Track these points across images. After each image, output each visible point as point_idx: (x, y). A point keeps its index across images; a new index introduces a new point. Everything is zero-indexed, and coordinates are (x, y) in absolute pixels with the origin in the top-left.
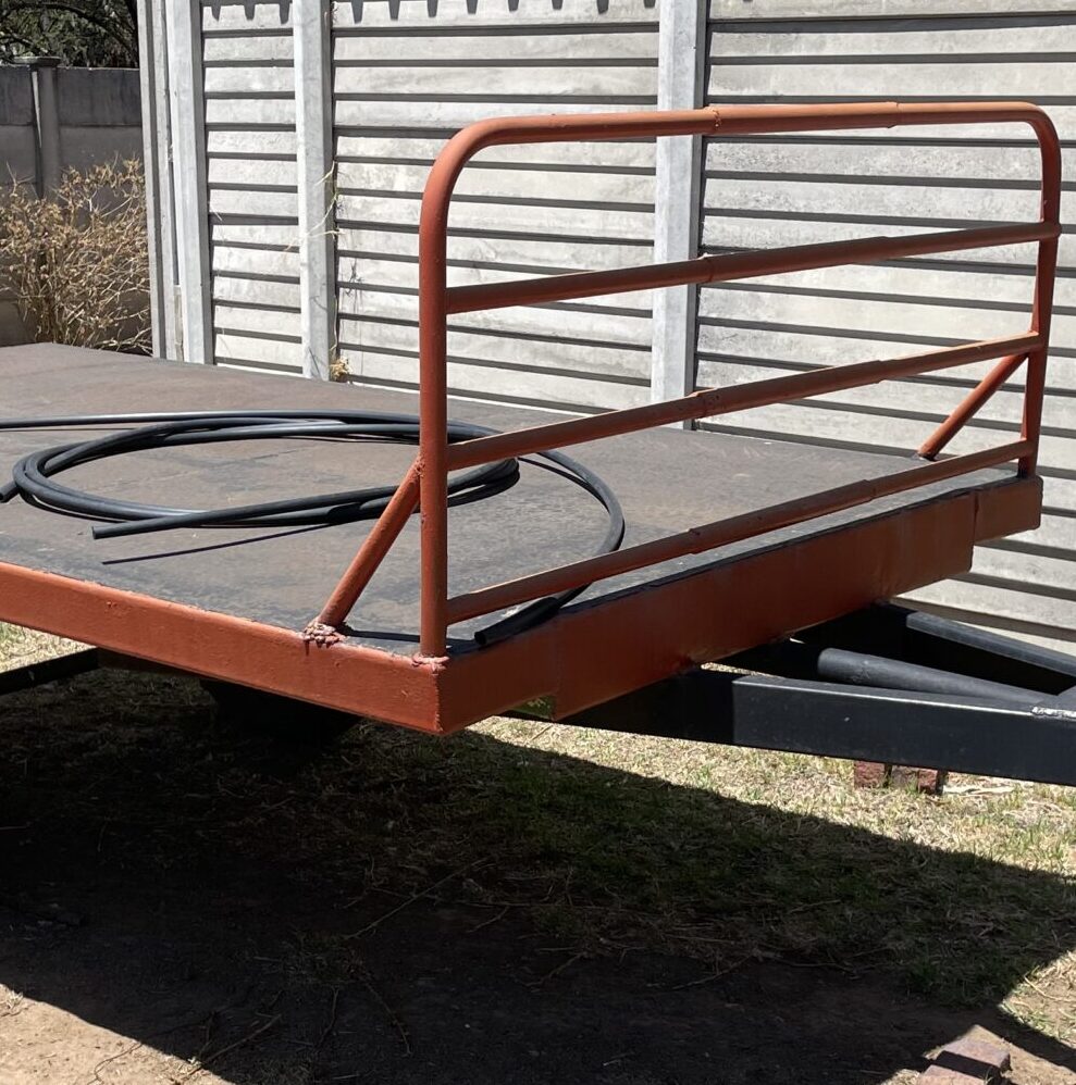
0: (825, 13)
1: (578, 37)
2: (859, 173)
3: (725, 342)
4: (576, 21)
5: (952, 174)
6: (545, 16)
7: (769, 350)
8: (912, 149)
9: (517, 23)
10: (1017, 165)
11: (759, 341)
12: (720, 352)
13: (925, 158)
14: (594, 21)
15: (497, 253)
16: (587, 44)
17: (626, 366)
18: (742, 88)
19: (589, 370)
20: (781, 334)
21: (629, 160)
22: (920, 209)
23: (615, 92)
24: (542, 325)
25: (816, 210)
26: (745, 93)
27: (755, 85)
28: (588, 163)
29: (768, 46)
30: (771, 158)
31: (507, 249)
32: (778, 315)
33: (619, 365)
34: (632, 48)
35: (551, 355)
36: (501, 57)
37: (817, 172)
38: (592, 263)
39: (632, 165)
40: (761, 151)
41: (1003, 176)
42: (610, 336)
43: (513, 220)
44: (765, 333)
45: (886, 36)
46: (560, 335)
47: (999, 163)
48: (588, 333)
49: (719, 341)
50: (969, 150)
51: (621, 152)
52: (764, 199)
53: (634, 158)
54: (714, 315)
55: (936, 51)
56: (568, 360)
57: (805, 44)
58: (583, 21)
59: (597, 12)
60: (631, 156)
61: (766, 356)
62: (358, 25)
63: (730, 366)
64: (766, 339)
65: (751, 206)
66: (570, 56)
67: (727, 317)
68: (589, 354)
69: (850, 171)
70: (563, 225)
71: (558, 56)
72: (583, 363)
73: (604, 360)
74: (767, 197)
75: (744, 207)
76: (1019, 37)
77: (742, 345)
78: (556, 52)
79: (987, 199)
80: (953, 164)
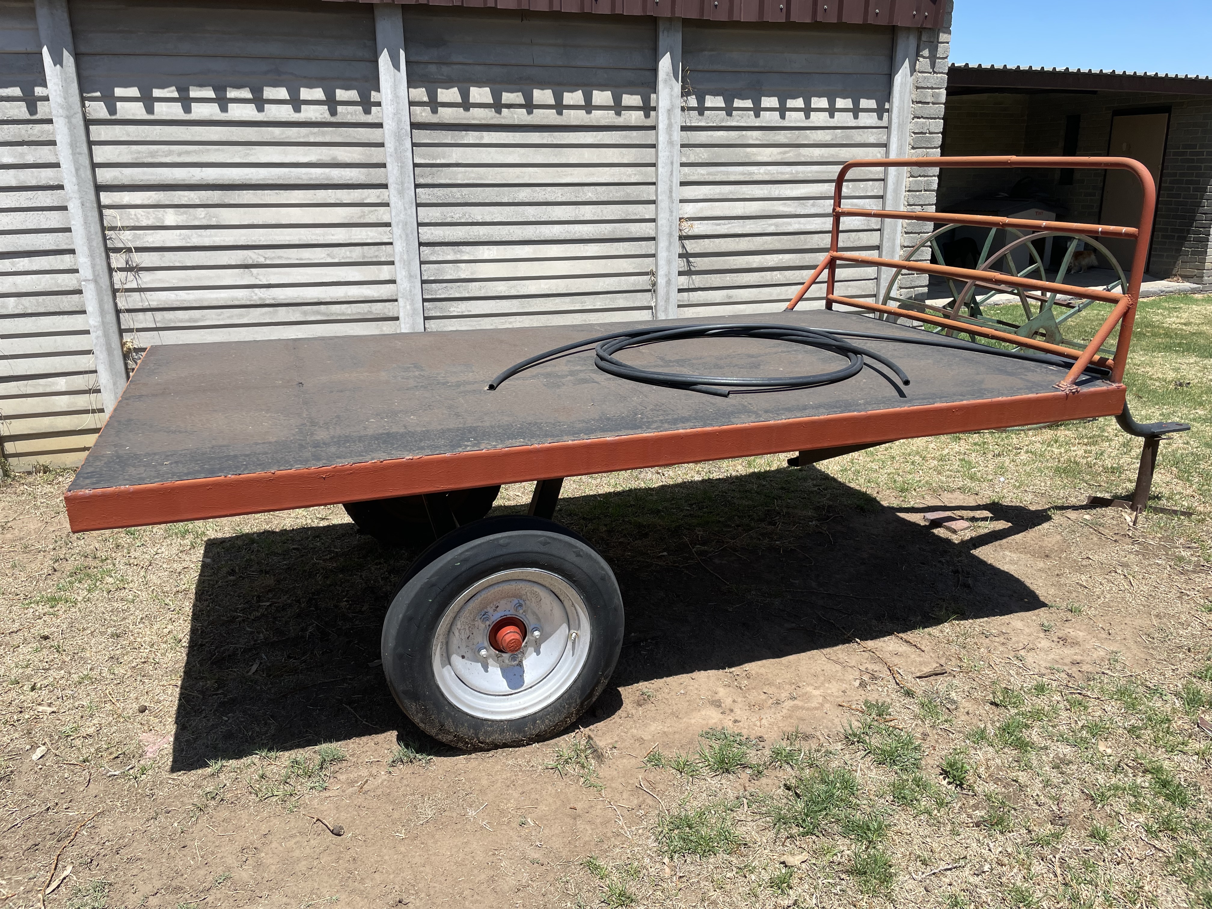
0: (483, 122)
1: (316, 130)
2: (511, 201)
3: (440, 291)
4: (314, 120)
5: (559, 200)
6: (288, 116)
7: (468, 292)
8: (537, 188)
9: (265, 119)
10: (590, 194)
11: (461, 289)
12: (438, 296)
13: (544, 193)
14: (328, 120)
15: (266, 258)
16: (323, 134)
17: (375, 312)
18: (436, 159)
19: (348, 318)
20: (474, 284)
21: (363, 199)
22: (544, 217)
23: (348, 161)
24: (309, 296)
25: (488, 220)
26: (438, 162)
27: (444, 158)
28: (333, 202)
29: (450, 138)
30: (458, 195)
31: (273, 255)
32: (472, 274)
33: (370, 312)
34: (358, 137)
35: (318, 313)
36: (254, 140)
37: (487, 201)
38: (343, 258)
39: (365, 202)
40: (451, 192)
41: (584, 200)
42: (362, 297)
43: (277, 238)
44: (464, 284)
45: (517, 134)
46: (323, 301)
47: (581, 194)
48: (345, 297)
49: (436, 291)
50: (566, 189)
51: (356, 195)
52: (457, 216)
53: (366, 198)
54: (432, 278)
55: (545, 142)
56: (332, 314)
57: (472, 137)
58: (319, 120)
59: (329, 116)
60: (364, 197)
61: (467, 295)
62: (113, 117)
63: (444, 303)
64: (465, 286)
65: (449, 220)
66: (312, 140)
67: (441, 278)
68: (347, 308)
69: (505, 200)
70: (319, 238)
71: (302, 140)
72: (343, 314)
73: (359, 311)
74: (458, 215)
75: (444, 221)
76: (585, 137)
77: (451, 292)
78: (300, 138)
79: (577, 210)
80: (559, 195)
